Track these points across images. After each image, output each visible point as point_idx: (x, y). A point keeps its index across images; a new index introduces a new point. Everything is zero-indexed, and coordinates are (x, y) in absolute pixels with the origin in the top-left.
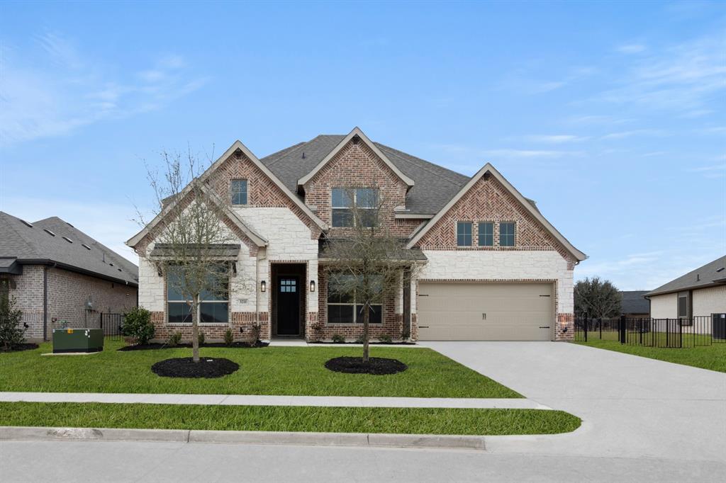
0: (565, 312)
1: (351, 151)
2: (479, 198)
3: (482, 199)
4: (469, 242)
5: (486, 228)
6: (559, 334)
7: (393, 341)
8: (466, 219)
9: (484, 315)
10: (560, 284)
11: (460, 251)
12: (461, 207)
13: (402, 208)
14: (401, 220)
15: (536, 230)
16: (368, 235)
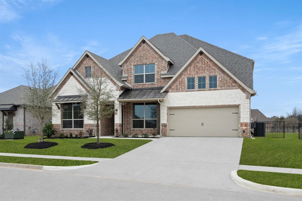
0: (244, 122)
1: (142, 47)
2: (198, 65)
3: (199, 65)
4: (193, 87)
5: (202, 80)
6: (241, 133)
7: (149, 137)
8: (191, 76)
9: (202, 124)
10: (241, 107)
11: (188, 92)
12: (188, 70)
13: (166, 72)
14: (164, 78)
15: (228, 79)
16: (150, 86)
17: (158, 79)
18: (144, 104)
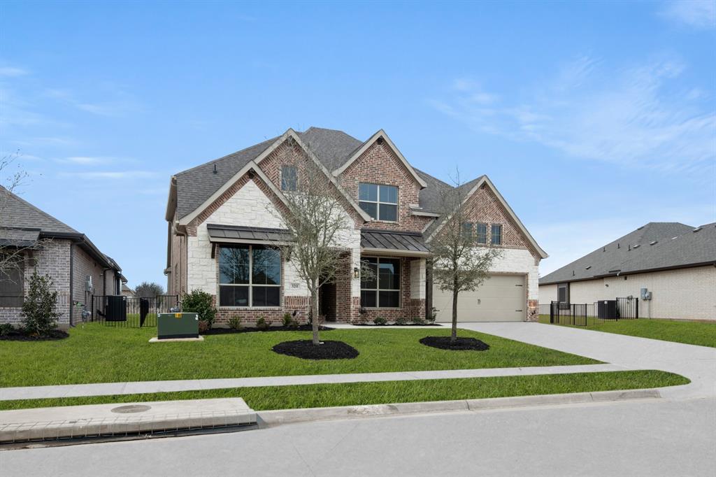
0: (534, 299)
1: (375, 150)
2: (477, 203)
3: (480, 204)
4: (470, 240)
5: (482, 228)
6: (529, 315)
7: (408, 323)
9: (479, 301)
10: (530, 277)
13: (416, 206)
14: (416, 216)
15: (515, 232)
16: (390, 228)
17: (404, 217)
18: (378, 261)
